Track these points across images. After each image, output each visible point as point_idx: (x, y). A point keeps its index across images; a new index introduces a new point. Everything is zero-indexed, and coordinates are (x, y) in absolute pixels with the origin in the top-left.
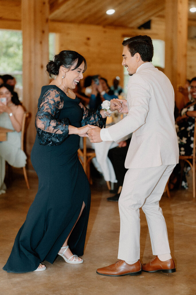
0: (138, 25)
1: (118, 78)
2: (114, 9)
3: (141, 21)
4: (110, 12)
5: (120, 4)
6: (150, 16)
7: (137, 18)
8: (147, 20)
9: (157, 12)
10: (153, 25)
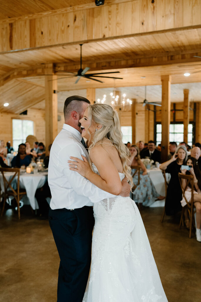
0: (21, 113)
1: (9, 142)
2: (8, 103)
3: (22, 110)
4: (6, 105)
5: (12, 100)
6: (27, 108)
7: (20, 109)
8: (25, 110)
9: (31, 106)
10: (28, 113)
